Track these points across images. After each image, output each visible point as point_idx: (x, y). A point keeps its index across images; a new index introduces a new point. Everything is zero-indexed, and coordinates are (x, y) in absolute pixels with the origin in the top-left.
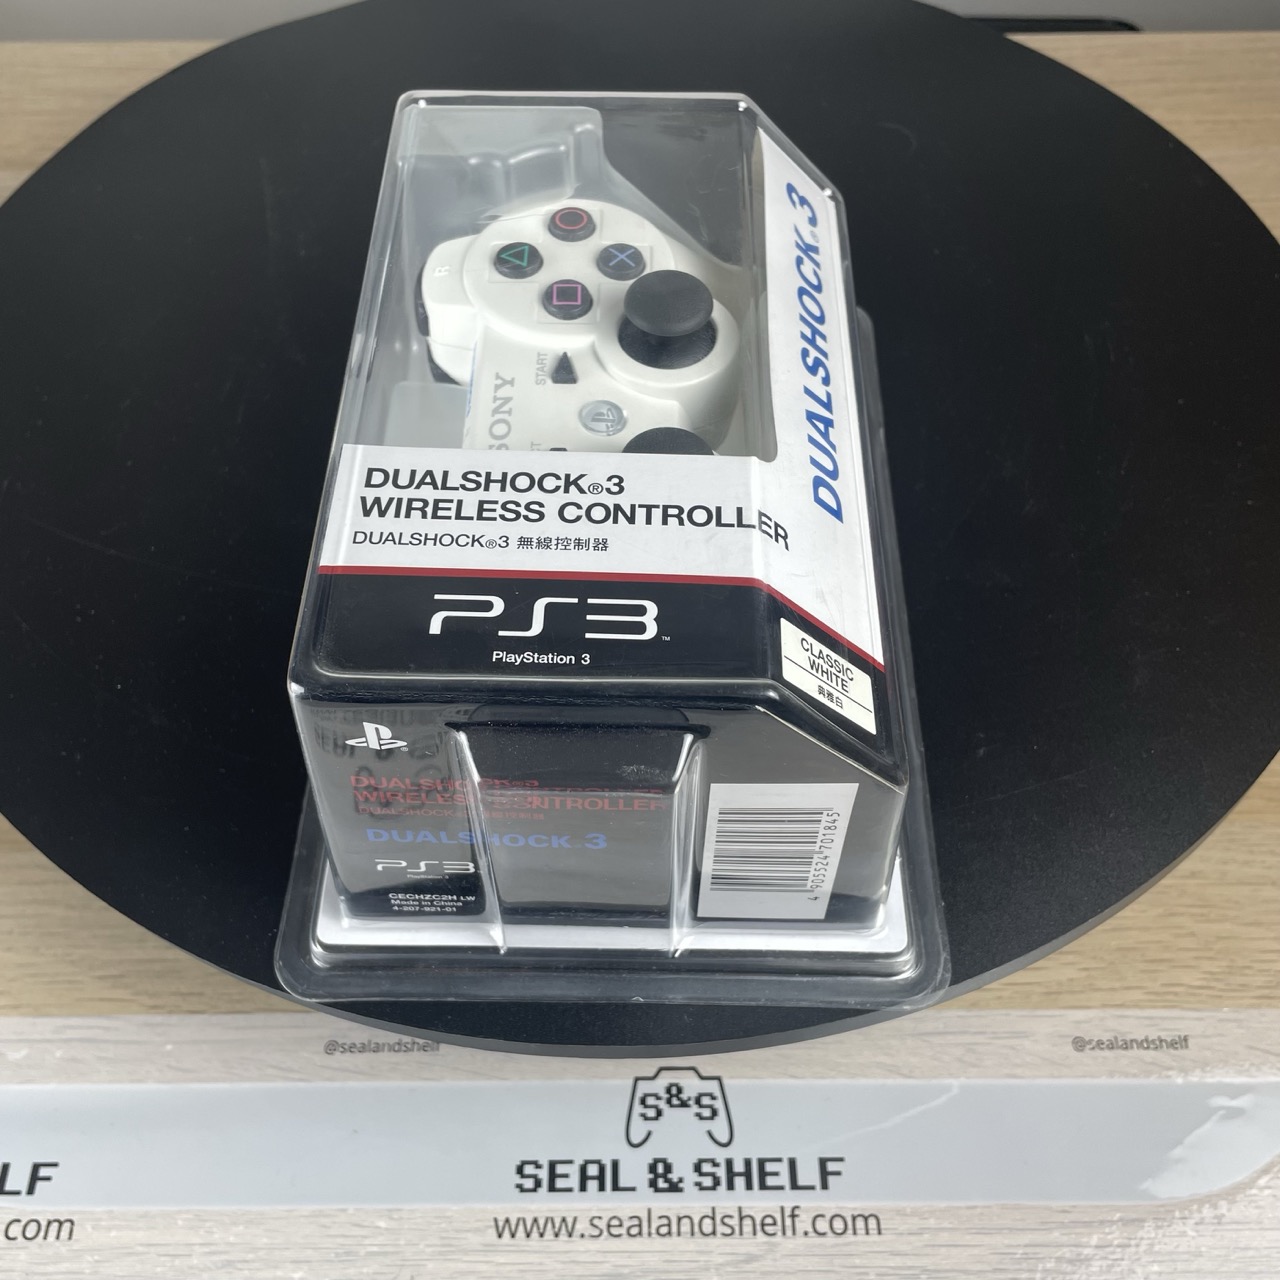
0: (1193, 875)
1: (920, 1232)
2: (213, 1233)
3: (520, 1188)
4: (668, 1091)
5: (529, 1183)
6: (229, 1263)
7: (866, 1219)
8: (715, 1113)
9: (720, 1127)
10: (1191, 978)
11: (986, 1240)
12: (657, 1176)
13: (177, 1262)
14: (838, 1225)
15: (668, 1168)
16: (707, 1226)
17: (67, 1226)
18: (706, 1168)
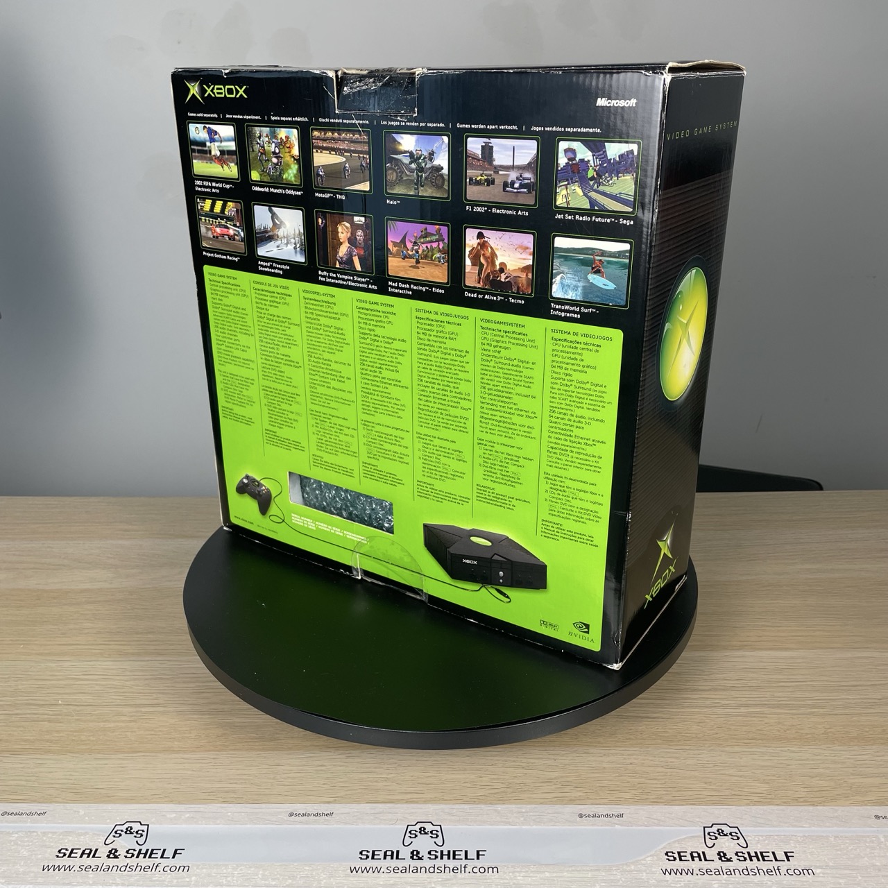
0: (631, 764)
2: (241, 870)
3: (361, 858)
7: (493, 868)
10: (627, 796)
11: (538, 875)
12: (413, 855)
13: (229, 879)
14: (482, 870)
17: (186, 868)
18: (432, 853)
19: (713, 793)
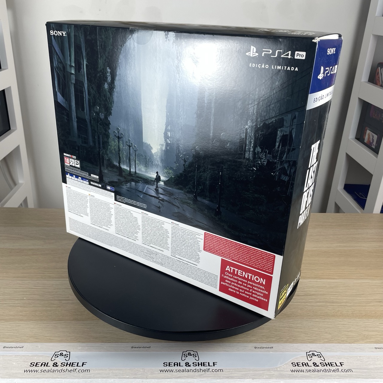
1: (229, 372)
4: (188, 353)
5: (166, 365)
6: (116, 375)
7: (221, 370)
8: (196, 356)
9: (197, 358)
13: (107, 375)
14: (216, 371)
15: (188, 363)
16: (195, 371)
17: (89, 371)
19: (309, 338)
